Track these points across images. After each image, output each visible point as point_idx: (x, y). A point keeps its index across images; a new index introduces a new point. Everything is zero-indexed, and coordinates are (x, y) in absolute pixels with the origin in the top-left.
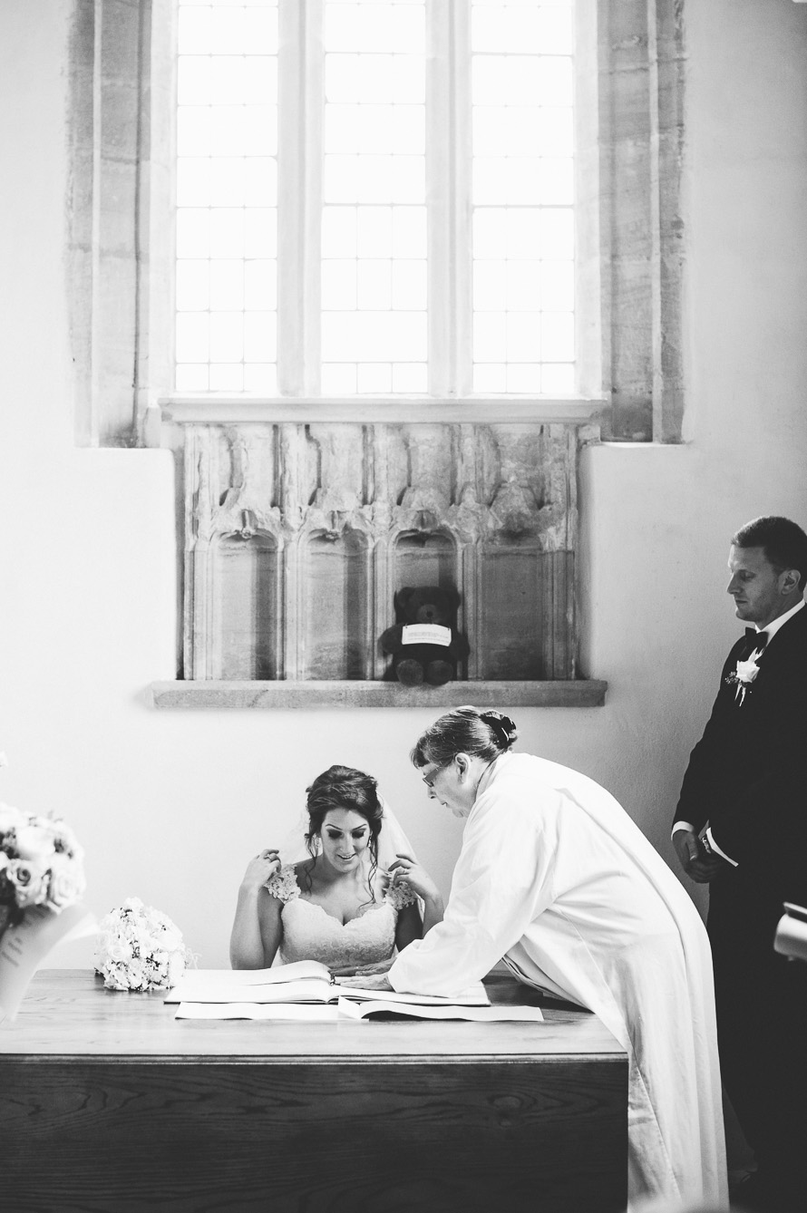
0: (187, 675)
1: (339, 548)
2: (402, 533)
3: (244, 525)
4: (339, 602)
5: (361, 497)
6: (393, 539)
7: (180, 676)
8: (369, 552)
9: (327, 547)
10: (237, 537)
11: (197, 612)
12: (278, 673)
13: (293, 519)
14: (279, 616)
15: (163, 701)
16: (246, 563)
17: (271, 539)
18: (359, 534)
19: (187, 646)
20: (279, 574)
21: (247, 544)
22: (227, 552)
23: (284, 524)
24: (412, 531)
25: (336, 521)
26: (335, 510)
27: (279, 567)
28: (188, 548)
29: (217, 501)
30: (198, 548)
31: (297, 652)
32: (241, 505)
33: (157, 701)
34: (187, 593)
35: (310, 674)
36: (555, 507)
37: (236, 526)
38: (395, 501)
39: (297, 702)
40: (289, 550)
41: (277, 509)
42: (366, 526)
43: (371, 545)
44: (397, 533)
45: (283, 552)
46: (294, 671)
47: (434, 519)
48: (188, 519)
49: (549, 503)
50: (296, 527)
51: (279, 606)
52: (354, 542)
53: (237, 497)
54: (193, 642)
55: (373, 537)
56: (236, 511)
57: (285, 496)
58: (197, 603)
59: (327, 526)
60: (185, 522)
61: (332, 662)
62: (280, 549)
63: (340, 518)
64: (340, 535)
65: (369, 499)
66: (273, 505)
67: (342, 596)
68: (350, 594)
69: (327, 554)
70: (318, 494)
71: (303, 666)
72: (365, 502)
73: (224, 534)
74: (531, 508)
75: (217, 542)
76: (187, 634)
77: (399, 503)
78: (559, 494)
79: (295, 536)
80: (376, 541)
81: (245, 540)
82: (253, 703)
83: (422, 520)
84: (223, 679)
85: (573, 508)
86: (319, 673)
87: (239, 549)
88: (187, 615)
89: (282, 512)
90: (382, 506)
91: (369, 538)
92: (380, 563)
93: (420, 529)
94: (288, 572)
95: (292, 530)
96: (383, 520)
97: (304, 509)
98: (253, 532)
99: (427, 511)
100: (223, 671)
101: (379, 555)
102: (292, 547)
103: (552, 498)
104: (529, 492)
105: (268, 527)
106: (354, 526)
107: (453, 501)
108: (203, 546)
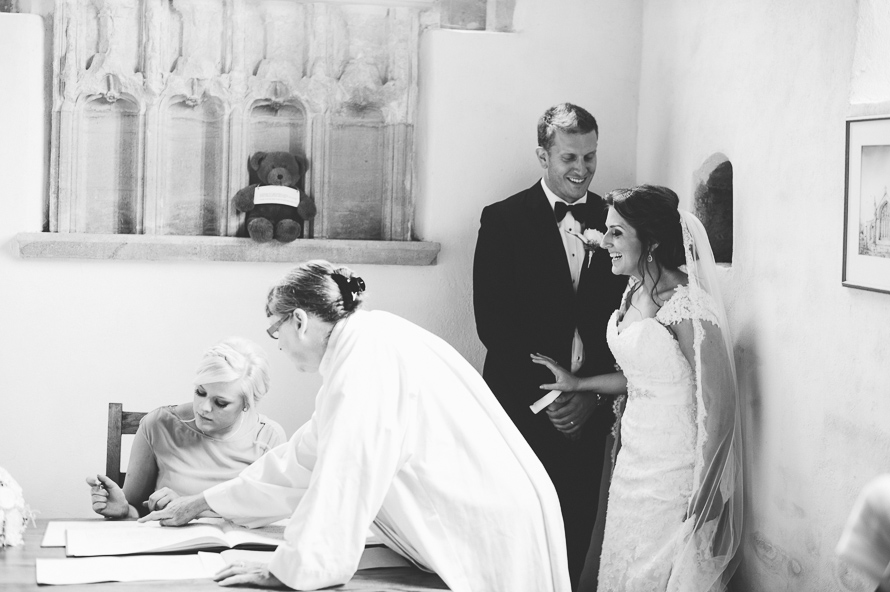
0: (52, 228)
1: (198, 114)
2: (256, 101)
3: (109, 89)
4: (197, 163)
5: (219, 67)
6: (248, 106)
7: (46, 229)
8: (226, 118)
9: (187, 112)
10: (103, 100)
11: (62, 168)
12: (138, 228)
13: (155, 84)
14: (140, 175)
15: (27, 251)
16: (110, 124)
17: (135, 103)
18: (217, 102)
19: (53, 201)
20: (141, 136)
21: (113, 107)
22: (92, 115)
23: (146, 89)
24: (266, 100)
25: (195, 87)
26: (195, 77)
27: (141, 130)
28: (55, 109)
29: (84, 65)
30: (64, 108)
31: (156, 210)
32: (106, 69)
33: (22, 251)
34: (53, 150)
35: (168, 230)
36: (398, 83)
37: (101, 88)
38: (251, 72)
39: (154, 255)
40: (151, 113)
41: (140, 74)
42: (223, 93)
43: (227, 111)
44: (252, 101)
45: (145, 115)
46: (153, 226)
47: (287, 89)
48: (55, 81)
49: (392, 79)
50: (157, 91)
51: (140, 165)
52: (212, 109)
53: (103, 61)
54: (58, 197)
55: (230, 104)
56: (101, 74)
57: (148, 63)
58: (62, 160)
59: (187, 93)
60: (52, 84)
61: (189, 219)
62: (142, 112)
63: (200, 85)
64: (199, 101)
65: (227, 70)
66: (137, 71)
67: (199, 159)
68: (207, 157)
69: (186, 119)
70: (179, 62)
71: (162, 222)
72: (223, 71)
73: (89, 96)
74: (377, 83)
75: (83, 104)
76: (52, 189)
77: (255, 74)
78: (402, 71)
79: (156, 100)
80: (233, 106)
81: (111, 103)
82: (113, 255)
83: (276, 90)
84: (86, 232)
85: (414, 85)
86: (177, 229)
87: (104, 111)
88: (52, 171)
89: (144, 77)
90: (239, 75)
91: (226, 105)
92: (235, 128)
93: (274, 99)
94: (149, 134)
95: (154, 94)
96: (239, 89)
97: (166, 76)
98: (117, 96)
99: (281, 82)
100: (88, 225)
101: (234, 121)
102: (153, 111)
103: (396, 76)
104: (375, 69)
105: (131, 91)
106: (212, 94)
107: (304, 74)
108: (69, 107)
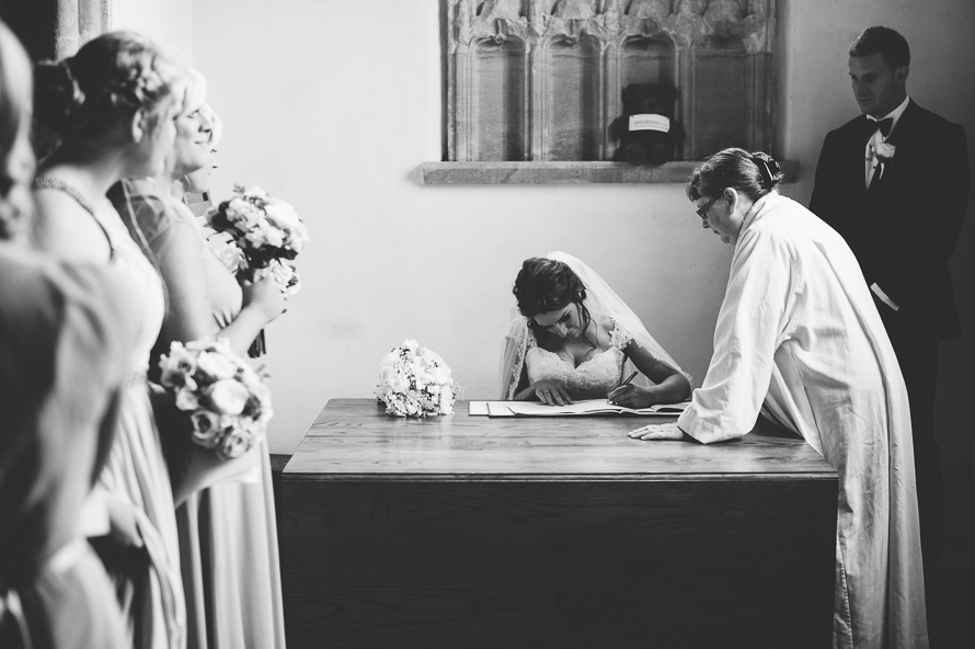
0: (451, 157)
1: (576, 51)
2: (629, 38)
3: (497, 32)
4: (576, 96)
5: (594, 8)
6: (621, 43)
7: (445, 158)
8: (602, 53)
9: (566, 51)
10: (492, 42)
11: (459, 104)
12: (526, 155)
13: (539, 28)
14: (526, 107)
15: (431, 178)
16: (498, 65)
17: (521, 44)
18: (593, 40)
19: (450, 133)
20: (526, 73)
21: (500, 48)
22: (483, 55)
23: (531, 31)
24: (637, 36)
25: (574, 28)
26: (573, 18)
27: (526, 67)
28: (451, 51)
29: (475, 12)
30: (459, 51)
31: (542, 138)
32: (495, 15)
33: (426, 178)
34: (450, 89)
35: (551, 156)
36: (757, 16)
37: (490, 32)
38: (623, 11)
39: (542, 179)
40: (535, 52)
41: (525, 19)
42: (599, 32)
43: (603, 48)
44: (624, 38)
45: (530, 54)
46: (539, 153)
47: (656, 26)
48: (450, 27)
49: (752, 12)
50: (541, 33)
51: (526, 99)
52: (587, 46)
53: (491, 8)
54: (455, 130)
55: (605, 42)
56: (490, 20)
57: (532, 7)
58: (459, 97)
59: (565, 32)
60: (448, 29)
61: (570, 146)
62: (528, 51)
63: (578, 26)
64: (577, 40)
65: (602, 10)
66: (521, 14)
67: (578, 92)
68: (585, 89)
69: (566, 56)
70: (559, 6)
71: (547, 149)
72: (598, 12)
73: (481, 39)
74: (737, 17)
75: (475, 47)
76: (450, 123)
77: (627, 13)
78: (761, 5)
79: (539, 41)
80: (609, 43)
81: (498, 45)
82: (505, 180)
83: (646, 26)
84: (480, 160)
85: (772, 17)
86: (559, 154)
87: (493, 52)
88: (450, 107)
89: (529, 20)
90: (612, 15)
91: (602, 43)
92: (611, 63)
93: (644, 35)
94: (534, 71)
95: (538, 36)
96: (613, 27)
97: (548, 18)
98: (504, 37)
99: (650, 19)
100: (481, 154)
101: (610, 56)
102: (538, 49)
103: (755, 8)
104: (736, 4)
105: (517, 34)
106: (589, 33)
107: (671, 11)
108: (463, 49)
